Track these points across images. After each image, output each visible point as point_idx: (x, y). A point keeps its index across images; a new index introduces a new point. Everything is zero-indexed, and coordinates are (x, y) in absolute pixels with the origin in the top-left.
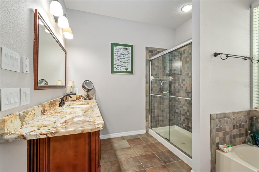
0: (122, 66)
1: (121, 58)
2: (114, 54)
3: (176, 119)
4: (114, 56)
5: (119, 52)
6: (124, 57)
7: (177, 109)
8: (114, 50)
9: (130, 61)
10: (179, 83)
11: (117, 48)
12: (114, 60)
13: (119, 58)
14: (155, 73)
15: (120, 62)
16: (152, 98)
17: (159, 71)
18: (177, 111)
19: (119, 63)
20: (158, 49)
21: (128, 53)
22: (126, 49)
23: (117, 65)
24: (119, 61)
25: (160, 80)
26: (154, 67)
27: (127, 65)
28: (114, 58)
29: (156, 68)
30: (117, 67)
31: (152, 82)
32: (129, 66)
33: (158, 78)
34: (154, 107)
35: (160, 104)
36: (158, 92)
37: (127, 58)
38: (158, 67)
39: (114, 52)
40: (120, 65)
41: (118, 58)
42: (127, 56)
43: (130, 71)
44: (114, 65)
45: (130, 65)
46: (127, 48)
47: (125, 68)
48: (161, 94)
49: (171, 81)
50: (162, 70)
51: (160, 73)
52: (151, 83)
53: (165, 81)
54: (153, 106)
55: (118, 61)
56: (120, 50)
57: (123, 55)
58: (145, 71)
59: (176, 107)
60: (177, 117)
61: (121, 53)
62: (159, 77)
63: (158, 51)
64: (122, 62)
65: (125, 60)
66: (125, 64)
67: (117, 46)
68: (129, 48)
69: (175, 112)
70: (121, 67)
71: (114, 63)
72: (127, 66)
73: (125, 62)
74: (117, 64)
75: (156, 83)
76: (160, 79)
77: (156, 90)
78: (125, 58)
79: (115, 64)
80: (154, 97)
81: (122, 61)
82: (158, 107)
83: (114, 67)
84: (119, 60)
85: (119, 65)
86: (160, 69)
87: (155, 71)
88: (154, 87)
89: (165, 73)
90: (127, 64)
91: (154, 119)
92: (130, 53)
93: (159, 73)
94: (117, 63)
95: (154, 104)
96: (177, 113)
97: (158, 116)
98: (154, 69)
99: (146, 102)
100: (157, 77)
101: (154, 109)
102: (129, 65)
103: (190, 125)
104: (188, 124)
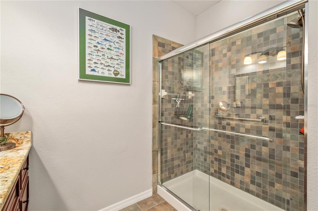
0: (107, 66)
1: (104, 47)
2: (87, 37)
3: (197, 159)
4: (87, 41)
5: (100, 35)
6: (110, 46)
7: (199, 143)
8: (88, 28)
9: (124, 58)
10: (202, 102)
11: (95, 23)
12: (88, 51)
13: (99, 46)
14: (167, 84)
15: (102, 57)
16: (164, 129)
17: (173, 82)
18: (199, 146)
19: (100, 58)
20: (173, 42)
21: (120, 39)
22: (116, 30)
23: (95, 63)
24: (99, 54)
25: (176, 97)
26: (167, 74)
27: (118, 64)
28: (87, 45)
29: (170, 76)
30: (93, 66)
31: (164, 100)
32: (121, 67)
33: (172, 93)
34: (166, 144)
35: (176, 138)
36: (172, 118)
37: (116, 50)
38: (173, 74)
39: (87, 32)
40: (101, 64)
41: (97, 47)
42: (117, 45)
43: (124, 77)
44: (87, 62)
45: (124, 65)
46: (118, 28)
47: (113, 69)
48: (178, 121)
49: (191, 98)
50: (178, 81)
51: (176, 86)
52: (162, 102)
53: (184, 99)
54: (164, 143)
55: (96, 54)
56: (102, 29)
57: (108, 42)
58: (151, 80)
59: (197, 141)
60: (199, 157)
61: (105, 37)
62: (173, 92)
63: (172, 47)
64: (106, 56)
65: (113, 53)
66: (114, 62)
67: (94, 19)
68: (121, 30)
69: (197, 149)
70: (105, 68)
71: (87, 57)
72: (116, 66)
73: (112, 58)
74: (94, 61)
75: (170, 101)
76: (175, 94)
77: (170, 114)
78: (112, 48)
79: (89, 60)
80: (166, 127)
81: (106, 55)
82: (172, 143)
83: (87, 65)
84: (98, 50)
85: (99, 62)
86: (176, 79)
87: (168, 81)
88: (166, 110)
89: (183, 86)
90: (116, 62)
91: (166, 166)
92: (124, 40)
93: (173, 85)
94: (94, 57)
95: (166, 140)
96: (199, 150)
97: (173, 160)
98: (167, 77)
99: (154, 138)
100: (170, 92)
101: (166, 149)
102: (122, 65)
103: (224, 171)
104: (220, 169)
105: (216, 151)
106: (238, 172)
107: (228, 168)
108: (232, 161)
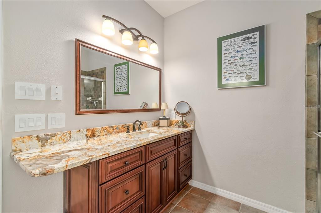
0: (239, 74)
1: (236, 58)
2: (223, 56)
4: (223, 58)
5: (233, 50)
6: (243, 55)
8: (223, 48)
9: (257, 61)
11: (229, 42)
12: (223, 66)
13: (232, 59)
15: (235, 67)
19: (233, 69)
21: (253, 45)
22: (248, 38)
23: (229, 74)
24: (232, 66)
27: (250, 69)
28: (223, 62)
30: (227, 77)
32: (254, 70)
37: (248, 56)
39: (223, 52)
40: (234, 73)
41: (230, 60)
42: (249, 52)
43: (258, 80)
44: (223, 74)
45: (257, 68)
46: (250, 35)
47: (245, 75)
55: (230, 66)
56: (235, 44)
57: (240, 53)
61: (236, 49)
64: (238, 66)
65: (245, 61)
66: (245, 69)
67: (227, 40)
68: (254, 35)
70: (238, 75)
71: (223, 71)
72: (249, 71)
73: (244, 65)
74: (228, 72)
78: (244, 56)
79: (225, 73)
81: (238, 64)
83: (223, 77)
84: (232, 63)
85: (232, 72)
90: (249, 67)
92: (258, 44)
94: (228, 69)
102: (255, 68)
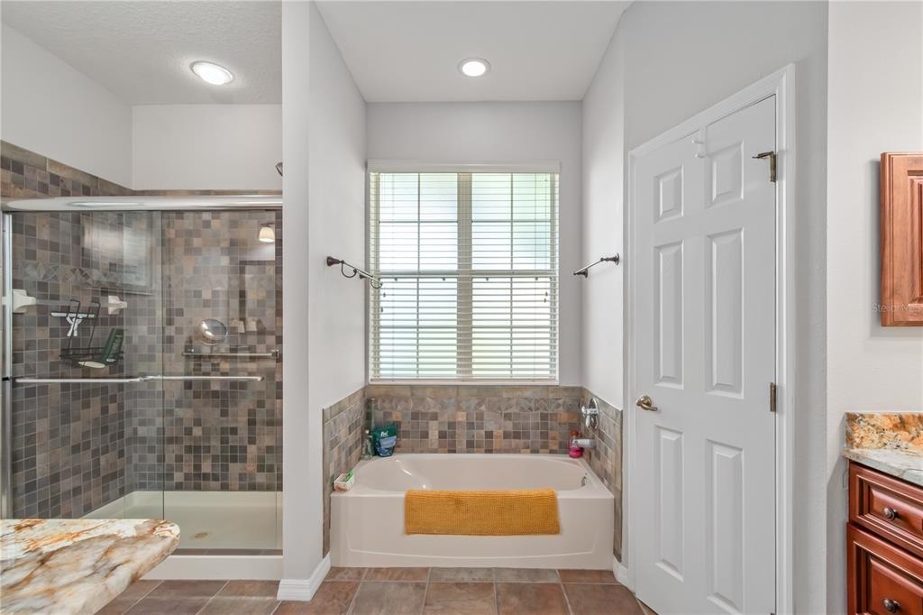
3: (136, 465)
7: (142, 423)
10: (151, 322)
14: (35, 275)
16: (21, 398)
17: (55, 268)
18: (142, 431)
20: (54, 163)
25: (67, 310)
26: (32, 247)
29: (44, 255)
31: (20, 319)
33: (51, 299)
34: (31, 440)
35: (66, 420)
36: (53, 366)
38: (54, 247)
48: (71, 371)
49: (118, 313)
50: (72, 267)
51: (65, 279)
52: (15, 324)
53: (92, 316)
54: (22, 436)
59: (135, 420)
60: (142, 459)
62: (55, 297)
63: (52, 175)
69: (135, 439)
75: (43, 322)
76: (62, 303)
77: (43, 356)
80: (31, 391)
82: (53, 434)
86: (65, 260)
87: (36, 266)
88: (29, 345)
89: (90, 281)
91: (31, 499)
93: (55, 277)
95: (30, 428)
96: (143, 440)
97: (55, 478)
98: (31, 255)
100: (45, 297)
101: (32, 452)
103: (206, 467)
104: (197, 467)
105: (189, 432)
106: (234, 460)
107: (215, 458)
108: (224, 441)
